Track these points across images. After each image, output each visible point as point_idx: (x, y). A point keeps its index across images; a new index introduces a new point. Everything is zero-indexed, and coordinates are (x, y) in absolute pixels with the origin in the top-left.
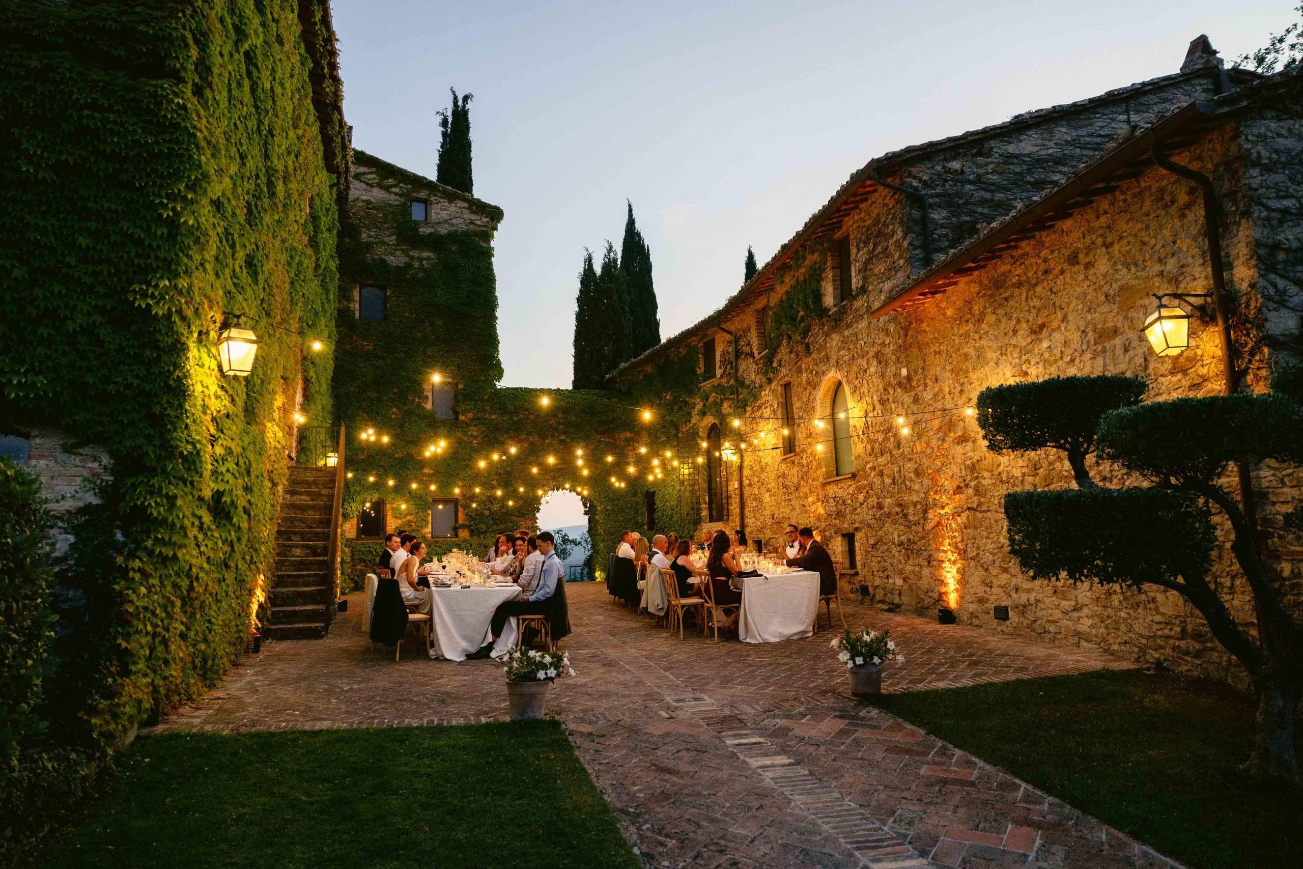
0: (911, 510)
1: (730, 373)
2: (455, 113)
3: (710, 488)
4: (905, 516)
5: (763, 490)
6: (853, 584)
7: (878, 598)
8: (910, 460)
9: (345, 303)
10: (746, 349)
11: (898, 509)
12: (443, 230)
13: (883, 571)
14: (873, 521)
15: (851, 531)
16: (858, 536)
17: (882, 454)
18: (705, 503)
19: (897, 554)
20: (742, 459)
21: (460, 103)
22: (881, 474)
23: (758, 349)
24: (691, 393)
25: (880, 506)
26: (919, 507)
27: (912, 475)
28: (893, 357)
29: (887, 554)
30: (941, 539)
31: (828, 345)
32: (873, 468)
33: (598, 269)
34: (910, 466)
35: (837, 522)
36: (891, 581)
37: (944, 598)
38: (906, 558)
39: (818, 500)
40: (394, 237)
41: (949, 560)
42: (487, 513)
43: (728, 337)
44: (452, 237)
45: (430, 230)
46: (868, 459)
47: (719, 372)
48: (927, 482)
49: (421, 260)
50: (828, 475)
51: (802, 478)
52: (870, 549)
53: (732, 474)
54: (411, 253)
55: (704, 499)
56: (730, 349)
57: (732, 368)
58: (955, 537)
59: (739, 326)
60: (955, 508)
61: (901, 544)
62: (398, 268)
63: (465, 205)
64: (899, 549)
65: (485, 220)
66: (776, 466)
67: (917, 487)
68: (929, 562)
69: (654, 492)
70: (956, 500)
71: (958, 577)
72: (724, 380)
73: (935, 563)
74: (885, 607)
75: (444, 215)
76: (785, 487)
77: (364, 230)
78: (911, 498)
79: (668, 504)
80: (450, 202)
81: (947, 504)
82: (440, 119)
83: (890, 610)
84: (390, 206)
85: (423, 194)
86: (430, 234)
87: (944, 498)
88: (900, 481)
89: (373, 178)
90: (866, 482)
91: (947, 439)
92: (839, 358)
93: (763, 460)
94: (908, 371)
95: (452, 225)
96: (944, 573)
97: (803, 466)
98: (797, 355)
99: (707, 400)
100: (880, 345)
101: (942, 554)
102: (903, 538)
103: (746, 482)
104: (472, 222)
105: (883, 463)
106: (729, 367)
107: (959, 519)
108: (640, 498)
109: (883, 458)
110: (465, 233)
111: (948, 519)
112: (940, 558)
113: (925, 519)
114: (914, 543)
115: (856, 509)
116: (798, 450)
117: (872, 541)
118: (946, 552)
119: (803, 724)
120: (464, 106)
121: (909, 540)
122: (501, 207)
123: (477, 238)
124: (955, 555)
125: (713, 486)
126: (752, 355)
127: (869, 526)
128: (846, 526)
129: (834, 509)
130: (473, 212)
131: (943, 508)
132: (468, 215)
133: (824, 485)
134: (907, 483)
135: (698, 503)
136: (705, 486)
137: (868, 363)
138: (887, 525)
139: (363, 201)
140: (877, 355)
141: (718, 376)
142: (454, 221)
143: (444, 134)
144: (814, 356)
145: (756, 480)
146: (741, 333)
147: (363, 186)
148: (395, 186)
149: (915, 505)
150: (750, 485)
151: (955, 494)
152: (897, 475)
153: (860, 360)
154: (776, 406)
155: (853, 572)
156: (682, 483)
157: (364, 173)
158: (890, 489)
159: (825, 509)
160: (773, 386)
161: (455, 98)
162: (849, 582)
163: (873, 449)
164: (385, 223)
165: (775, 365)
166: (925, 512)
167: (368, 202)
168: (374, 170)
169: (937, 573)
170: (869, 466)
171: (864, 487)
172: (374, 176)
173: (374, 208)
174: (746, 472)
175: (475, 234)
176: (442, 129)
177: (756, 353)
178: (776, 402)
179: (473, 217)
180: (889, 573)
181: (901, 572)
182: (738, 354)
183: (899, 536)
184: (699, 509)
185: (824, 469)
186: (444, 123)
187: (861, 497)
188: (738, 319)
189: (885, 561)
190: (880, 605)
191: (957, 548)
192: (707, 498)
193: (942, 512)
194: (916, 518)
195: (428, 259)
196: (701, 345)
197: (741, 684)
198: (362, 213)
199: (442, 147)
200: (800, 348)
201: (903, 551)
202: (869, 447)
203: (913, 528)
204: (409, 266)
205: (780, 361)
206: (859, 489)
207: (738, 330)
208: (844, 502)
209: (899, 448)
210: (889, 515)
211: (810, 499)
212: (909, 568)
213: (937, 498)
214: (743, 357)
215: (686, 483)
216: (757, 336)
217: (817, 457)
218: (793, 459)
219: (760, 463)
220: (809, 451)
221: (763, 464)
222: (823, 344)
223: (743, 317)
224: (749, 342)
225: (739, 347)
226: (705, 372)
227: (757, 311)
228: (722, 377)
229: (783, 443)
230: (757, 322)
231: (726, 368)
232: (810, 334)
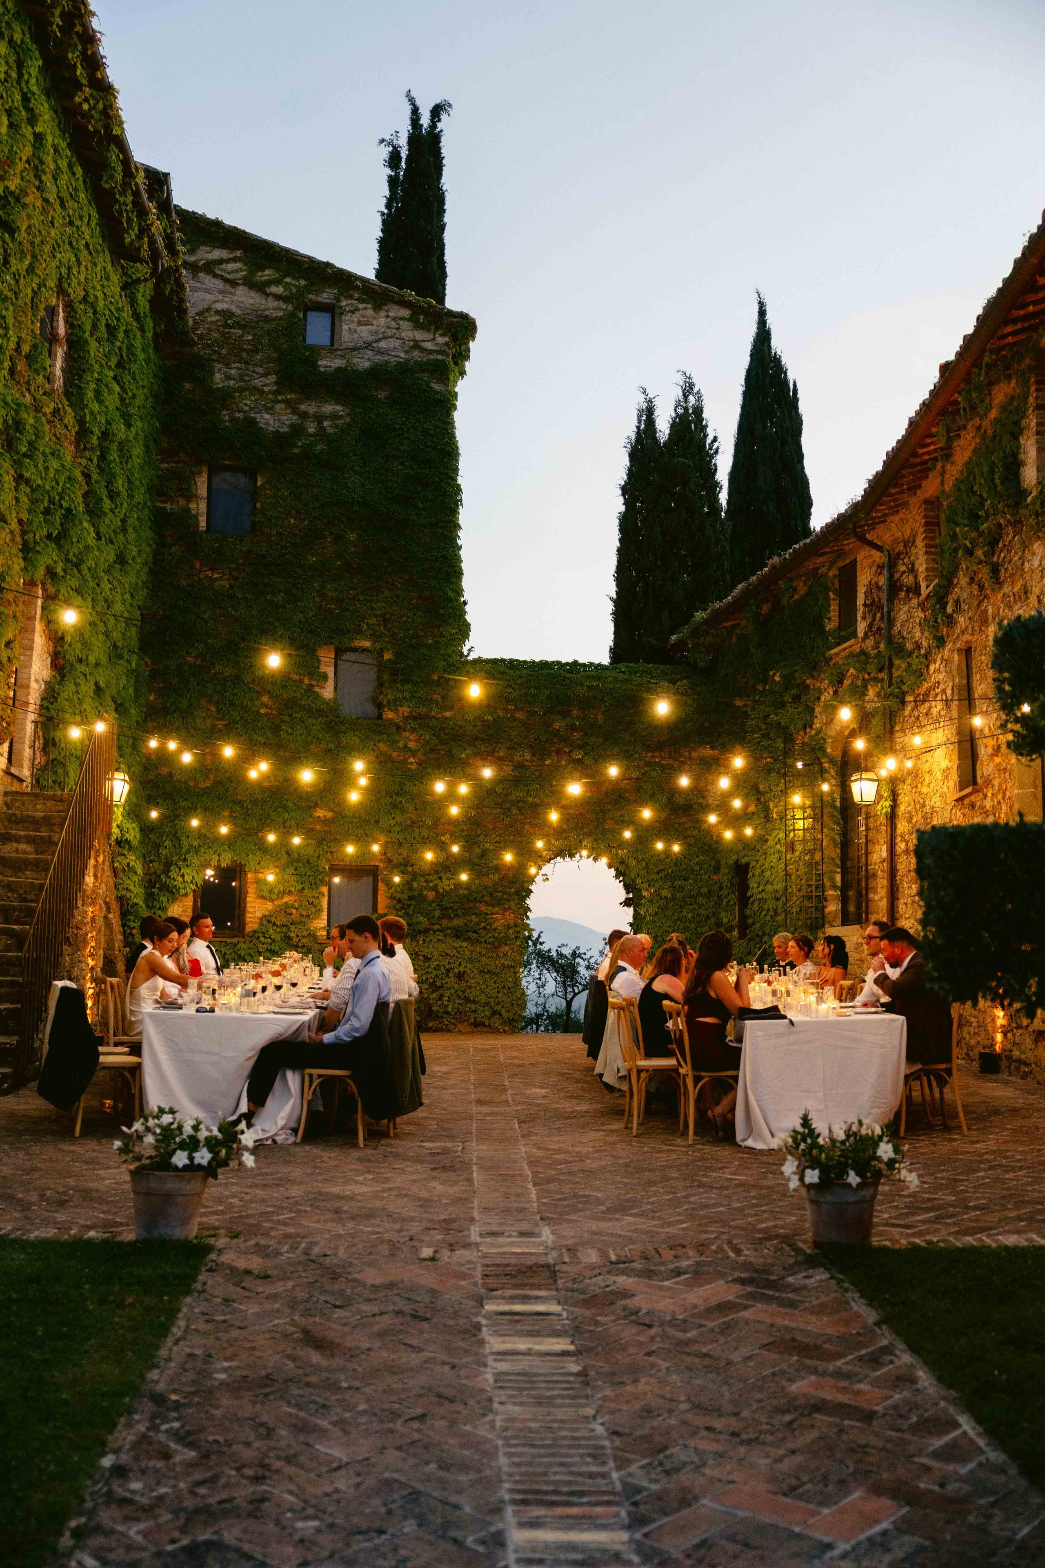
1: (879, 629)
2: (415, 139)
3: (844, 857)
9: (182, 502)
10: (908, 580)
12: (363, 362)
18: (834, 887)
20: (894, 801)
21: (425, 120)
23: (927, 578)
24: (814, 668)
33: (663, 427)
40: (273, 378)
42: (431, 895)
43: (878, 557)
44: (377, 374)
45: (338, 363)
47: (861, 627)
49: (319, 418)
53: (877, 828)
54: (303, 407)
55: (832, 880)
56: (883, 581)
57: (883, 618)
59: (899, 534)
62: (277, 434)
63: (406, 313)
65: (441, 340)
66: (946, 814)
69: (748, 864)
72: (870, 643)
75: (365, 332)
77: (218, 366)
79: (769, 888)
80: (377, 308)
82: (385, 152)
84: (267, 319)
85: (327, 296)
86: (339, 370)
89: (236, 269)
93: (927, 802)
95: (380, 352)
98: (981, 588)
99: (840, 682)
103: (901, 846)
104: (417, 346)
106: (879, 615)
108: (725, 876)
110: (404, 368)
116: (980, 781)
119: (663, 1288)
120: (433, 126)
122: (472, 315)
123: (426, 376)
125: (853, 853)
126: (916, 590)
130: (418, 326)
132: (409, 333)
135: (821, 887)
136: (834, 853)
139: (217, 312)
141: (860, 634)
142: (383, 344)
143: (393, 182)
144: (1006, 589)
146: (901, 547)
147: (219, 284)
148: (277, 282)
150: (908, 852)
154: (949, 692)
156: (791, 847)
157: (221, 261)
160: (946, 652)
161: (415, 111)
164: (256, 351)
165: (949, 610)
167: (226, 314)
168: (238, 253)
172: (238, 265)
173: (237, 325)
174: (901, 826)
175: (422, 367)
176: (389, 171)
177: (923, 583)
178: (951, 685)
179: (419, 335)
182: (894, 589)
184: (822, 899)
186: (394, 160)
188: (887, 516)
192: (838, 878)
195: (334, 416)
196: (833, 572)
198: (216, 335)
199: (388, 206)
200: (984, 574)
204: (297, 431)
205: (957, 602)
207: (896, 541)
214: (902, 594)
215: (799, 848)
216: (926, 553)
217: (1008, 793)
218: (972, 798)
219: (924, 806)
220: (996, 783)
221: (928, 809)
222: (1019, 563)
223: (901, 515)
224: (913, 565)
225: (896, 576)
226: (840, 627)
227: (927, 502)
228: (866, 636)
229: (959, 767)
230: (927, 524)
231: (874, 620)
232: (1000, 545)
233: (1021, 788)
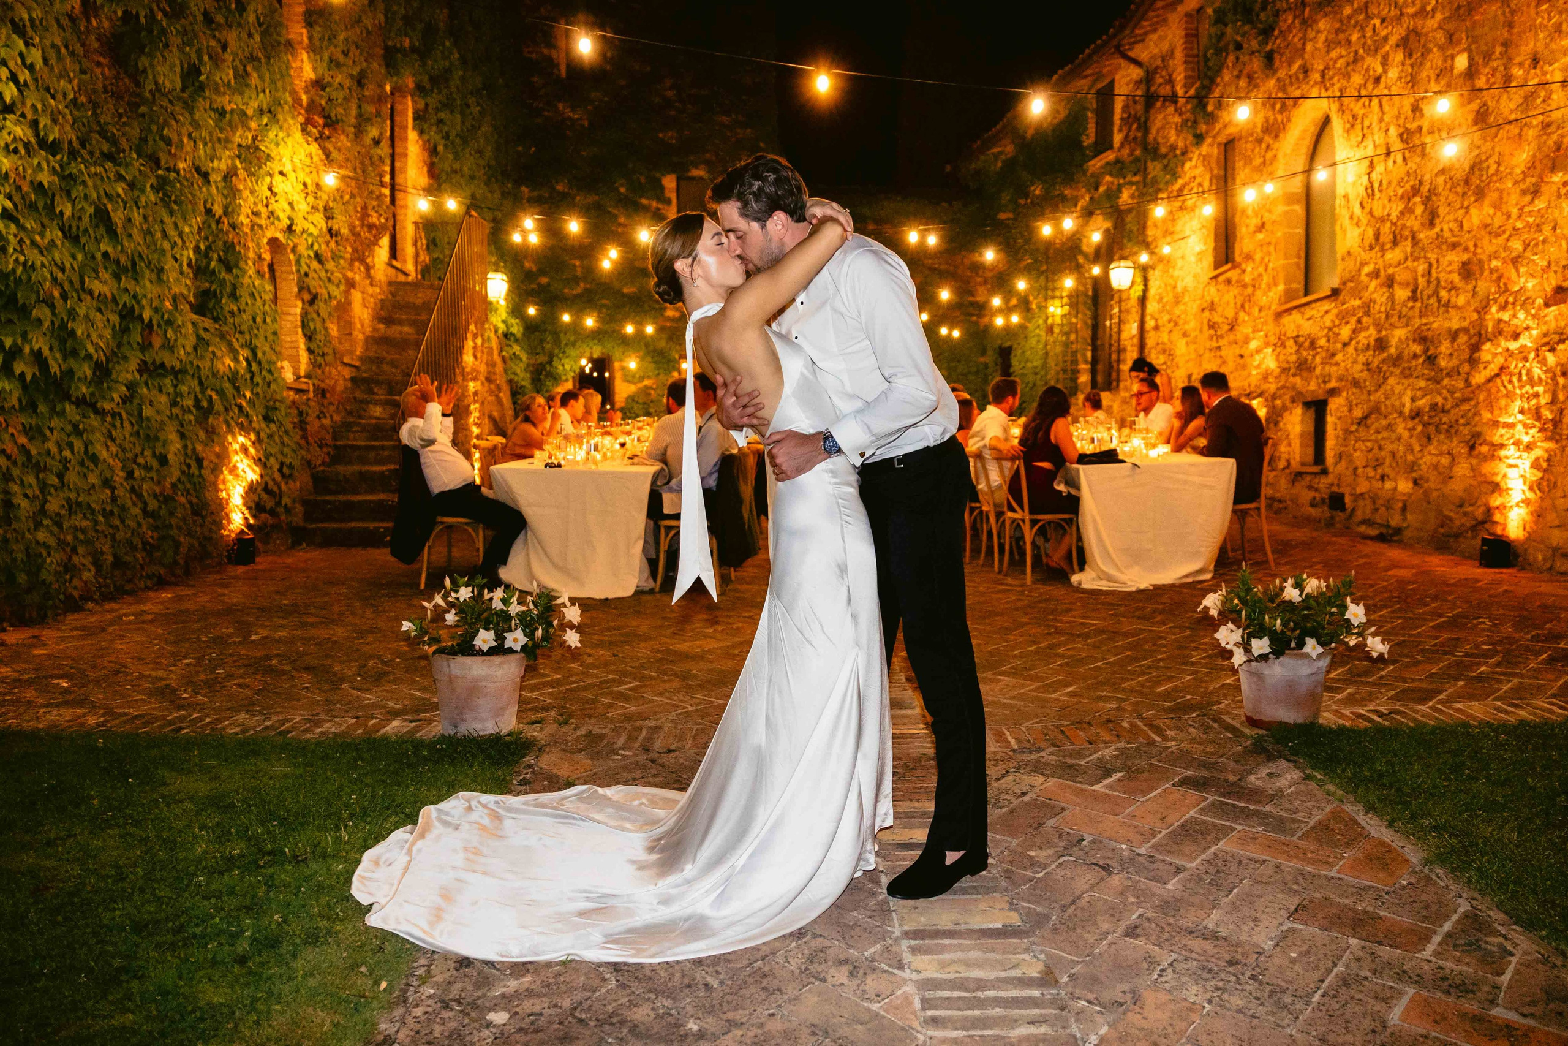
0: (1445, 347)
1: (1135, 139)
3: (1094, 338)
4: (1431, 360)
5: (1176, 335)
6: (1317, 490)
7: (1359, 515)
8: (1454, 246)
11: (1417, 348)
13: (1375, 468)
14: (1365, 374)
15: (1321, 396)
16: (1335, 405)
17: (1395, 243)
18: (1086, 362)
19: (1406, 434)
20: (1146, 285)
22: (1390, 283)
23: (1185, 86)
24: (1071, 180)
25: (1381, 344)
26: (1463, 339)
27: (1456, 278)
28: (1440, 37)
29: (1385, 434)
30: (1503, 402)
31: (1309, 47)
32: (1376, 274)
34: (1455, 258)
35: (1298, 380)
36: (1389, 485)
37: (1497, 517)
38: (1425, 440)
39: (1267, 344)
41: (1517, 443)
43: (1136, 73)
46: (1365, 256)
47: (1117, 138)
48: (1484, 286)
50: (1289, 295)
51: (1242, 306)
52: (1353, 428)
53: (1128, 311)
55: (1084, 355)
56: (1139, 95)
57: (1138, 129)
58: (1536, 395)
59: (1157, 50)
60: (1545, 335)
61: (1416, 414)
64: (1410, 424)
66: (1200, 291)
67: (1461, 300)
68: (1472, 448)
69: (1010, 347)
70: (1550, 317)
71: (1534, 475)
72: (1126, 151)
73: (1484, 449)
74: (1373, 532)
76: (1212, 326)
78: (1447, 324)
79: (1029, 365)
81: (1527, 328)
83: (1381, 538)
87: (1521, 315)
88: (1430, 291)
90: (1358, 302)
91: (1545, 188)
92: (1327, 68)
93: (1179, 283)
94: (1471, 59)
96: (1502, 468)
97: (1245, 286)
98: (1250, 78)
99: (1097, 189)
100: (1414, 16)
101: (1502, 431)
102: (1421, 403)
103: (1150, 323)
105: (1395, 262)
106: (1135, 126)
107: (1551, 359)
108: (990, 358)
109: (1397, 250)
111: (1526, 359)
112: (1496, 439)
113: (1473, 362)
114: (1444, 411)
115: (1333, 355)
116: (1238, 259)
117: (1358, 413)
118: (1511, 426)
119: (1096, 797)
121: (1434, 407)
124: (1533, 431)
125: (1100, 332)
126: (1173, 98)
127: (1356, 383)
128: (1313, 386)
129: (1294, 358)
131: (1516, 336)
133: (1279, 315)
134: (1443, 294)
135: (1075, 362)
136: (1087, 334)
137: (1385, 62)
138: (1391, 381)
140: (1404, 43)
141: (1117, 144)
144: (1281, 74)
145: (1166, 317)
146: (1159, 62)
149: (1454, 336)
150: (1157, 328)
151: (1547, 305)
152: (1421, 281)
153: (1369, 60)
154: (1205, 184)
155: (1317, 469)
156: (1050, 330)
158: (1405, 310)
159: (1277, 360)
160: (1205, 149)
162: (1310, 487)
163: (1377, 236)
165: (1210, 108)
166: (1475, 348)
169: (1487, 468)
170: (1367, 269)
171: (1352, 312)
174: (1152, 307)
177: (1180, 91)
178: (1208, 177)
180: (1387, 470)
181: (1412, 467)
182: (1150, 100)
183: (1413, 400)
184: (1076, 372)
185: (1281, 287)
187: (1345, 332)
188: (1154, 37)
189: (1380, 448)
190: (1363, 529)
191: (1538, 416)
192: (1089, 354)
193: (1513, 346)
194: (1455, 362)
196: (1091, 93)
197: (1014, 673)
200: (1257, 64)
201: (1420, 428)
202: (1370, 232)
203: (1446, 382)
205: (1219, 99)
206: (1343, 317)
207: (1154, 57)
208: (1313, 344)
209: (1432, 224)
210: (1396, 361)
211: (1253, 345)
212: (1427, 460)
213: (1506, 316)
214: (1159, 104)
215: (1057, 330)
216: (1185, 62)
217: (1271, 265)
218: (1229, 275)
219: (1175, 287)
220: (1258, 257)
221: (1179, 289)
222: (1299, 46)
223: (1160, 33)
224: (1170, 76)
225: (1153, 89)
226: (1096, 143)
227: (1188, 15)
228: (1122, 145)
229: (1215, 249)
230: (1187, 35)
231: (1130, 130)
232: (1276, 33)
233: (1286, 258)
